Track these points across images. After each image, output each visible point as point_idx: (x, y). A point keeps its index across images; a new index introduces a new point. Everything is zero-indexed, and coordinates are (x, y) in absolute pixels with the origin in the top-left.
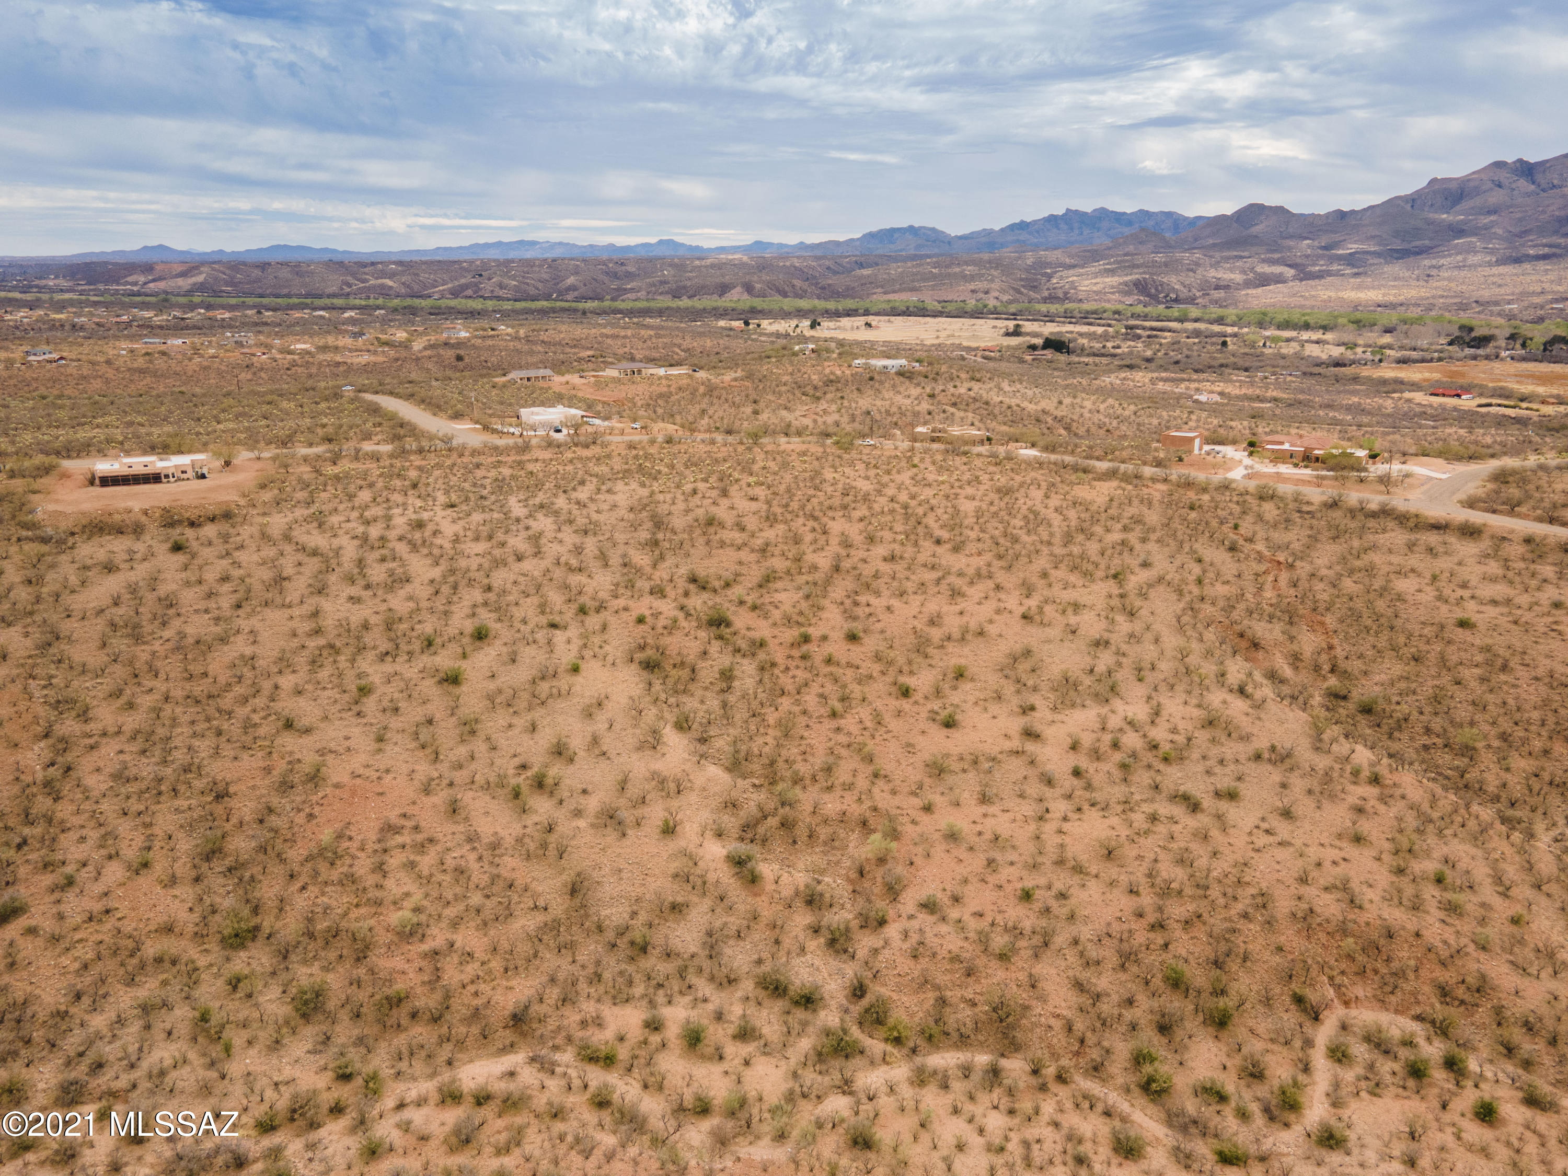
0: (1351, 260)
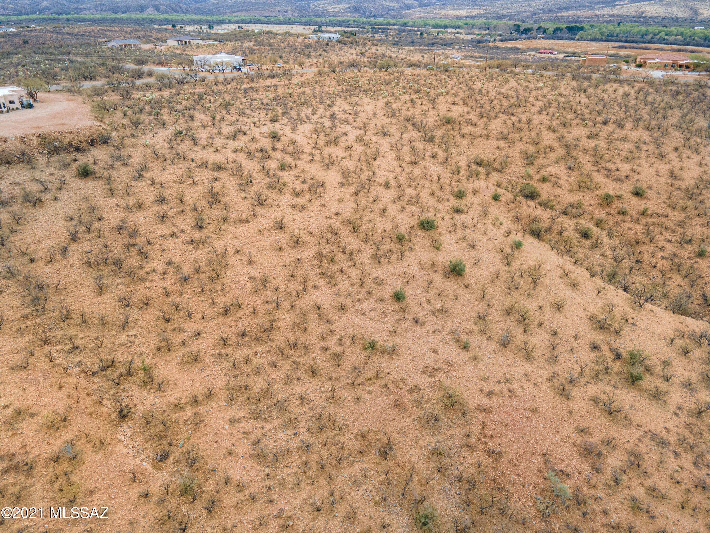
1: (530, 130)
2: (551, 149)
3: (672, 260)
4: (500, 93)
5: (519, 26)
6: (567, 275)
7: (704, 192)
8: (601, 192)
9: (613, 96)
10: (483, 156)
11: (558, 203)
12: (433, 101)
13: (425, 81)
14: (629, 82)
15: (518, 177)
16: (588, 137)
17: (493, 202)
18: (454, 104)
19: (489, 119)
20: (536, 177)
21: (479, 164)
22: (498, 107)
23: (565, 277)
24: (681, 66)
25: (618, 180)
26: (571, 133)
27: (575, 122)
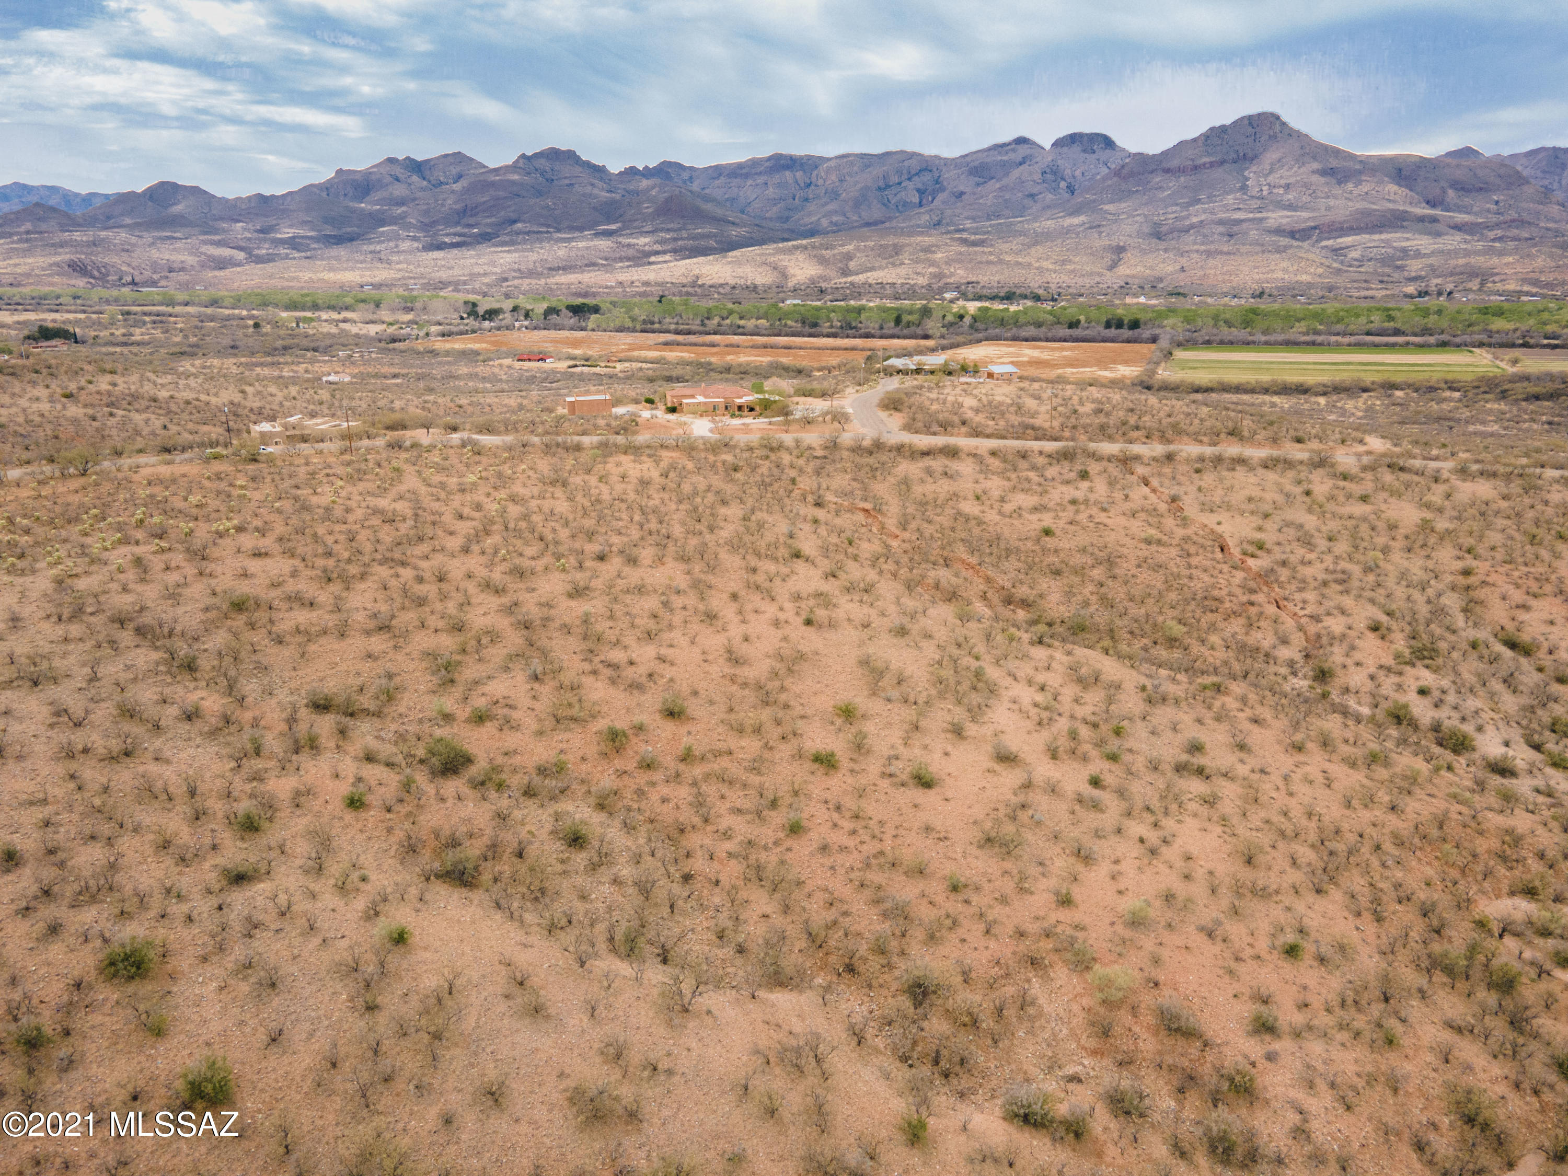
0: (293, 243)
1: (444, 597)
2: (494, 636)
3: (746, 858)
4: (376, 511)
5: (474, 305)
6: (521, 984)
7: (788, 682)
8: (602, 724)
9: (619, 488)
10: (331, 686)
11: (515, 771)
12: (200, 555)
13: (186, 499)
14: (652, 450)
15: (421, 721)
16: (570, 596)
17: (349, 816)
18: (258, 554)
19: (347, 582)
20: (462, 713)
21: (321, 706)
22: (368, 547)
23: (517, 991)
24: (740, 408)
25: (635, 687)
26: (534, 590)
27: (540, 564)
